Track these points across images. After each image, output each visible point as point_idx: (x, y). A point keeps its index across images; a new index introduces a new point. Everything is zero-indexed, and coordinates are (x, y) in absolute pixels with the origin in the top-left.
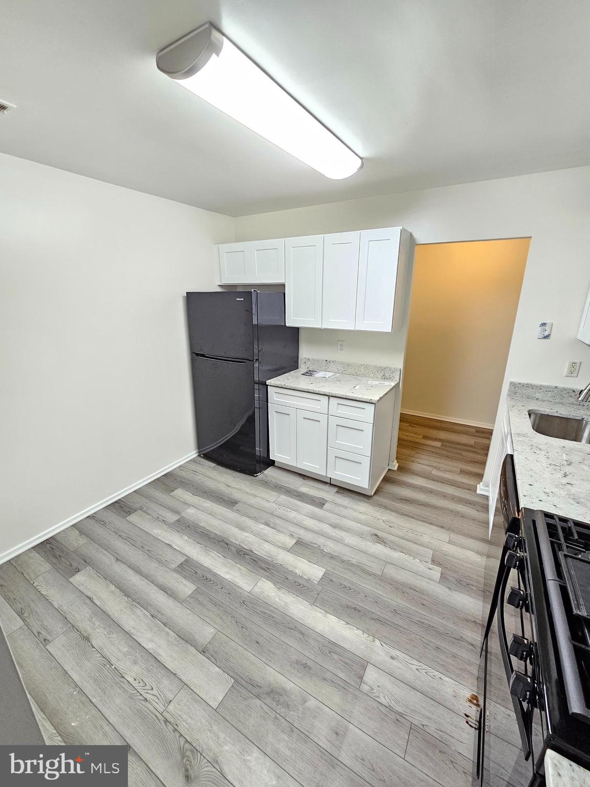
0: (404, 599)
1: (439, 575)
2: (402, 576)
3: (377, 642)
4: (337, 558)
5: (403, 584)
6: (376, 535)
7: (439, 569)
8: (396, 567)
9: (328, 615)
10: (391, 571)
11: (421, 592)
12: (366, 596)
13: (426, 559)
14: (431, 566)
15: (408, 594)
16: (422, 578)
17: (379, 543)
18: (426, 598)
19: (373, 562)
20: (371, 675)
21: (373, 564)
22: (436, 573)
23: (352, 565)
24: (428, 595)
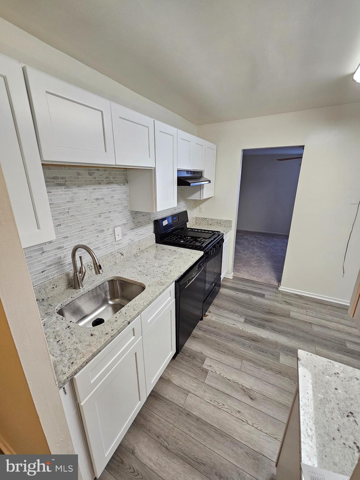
0: (228, 346)
1: (205, 362)
2: (229, 360)
3: (241, 329)
4: (277, 373)
5: (229, 354)
6: (252, 399)
7: (204, 366)
8: (233, 367)
9: (266, 338)
10: (237, 363)
11: (218, 351)
12: (250, 347)
13: (212, 374)
14: (209, 368)
15: (226, 349)
16: (217, 359)
17: (247, 389)
18: (216, 348)
19: (250, 370)
20: (242, 320)
21: (249, 368)
22: (207, 364)
23: (264, 367)
24: (215, 349)
